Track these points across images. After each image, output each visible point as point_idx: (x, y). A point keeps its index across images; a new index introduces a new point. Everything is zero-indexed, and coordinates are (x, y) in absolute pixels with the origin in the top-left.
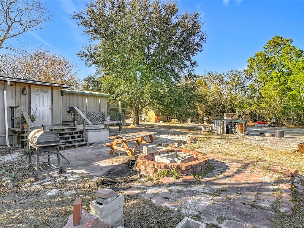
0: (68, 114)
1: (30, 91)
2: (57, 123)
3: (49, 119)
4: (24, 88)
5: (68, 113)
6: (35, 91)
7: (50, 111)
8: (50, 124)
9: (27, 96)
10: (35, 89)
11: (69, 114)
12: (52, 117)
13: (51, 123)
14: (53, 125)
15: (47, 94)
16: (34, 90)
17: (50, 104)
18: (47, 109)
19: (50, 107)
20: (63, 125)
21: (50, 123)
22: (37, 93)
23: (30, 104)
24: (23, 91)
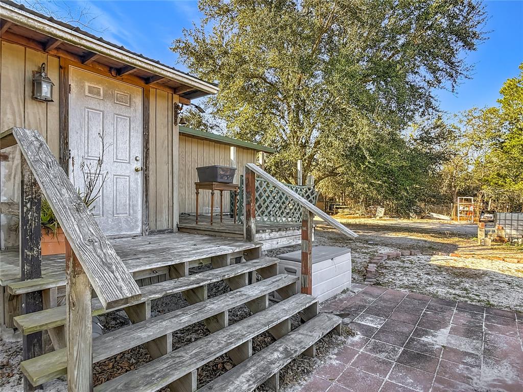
0: (197, 193)
1: (65, 89)
2: (164, 224)
3: (135, 212)
4: (42, 68)
5: (197, 189)
6: (87, 93)
7: (139, 177)
8: (139, 230)
9: (54, 108)
10: (87, 84)
11: (200, 190)
12: (147, 201)
13: (143, 224)
14: (152, 233)
15: (129, 112)
16: (83, 87)
17: (138, 151)
18: (127, 172)
19: (139, 165)
20: (180, 229)
21: (140, 224)
22: (93, 103)
23: (67, 143)
24: (36, 84)
